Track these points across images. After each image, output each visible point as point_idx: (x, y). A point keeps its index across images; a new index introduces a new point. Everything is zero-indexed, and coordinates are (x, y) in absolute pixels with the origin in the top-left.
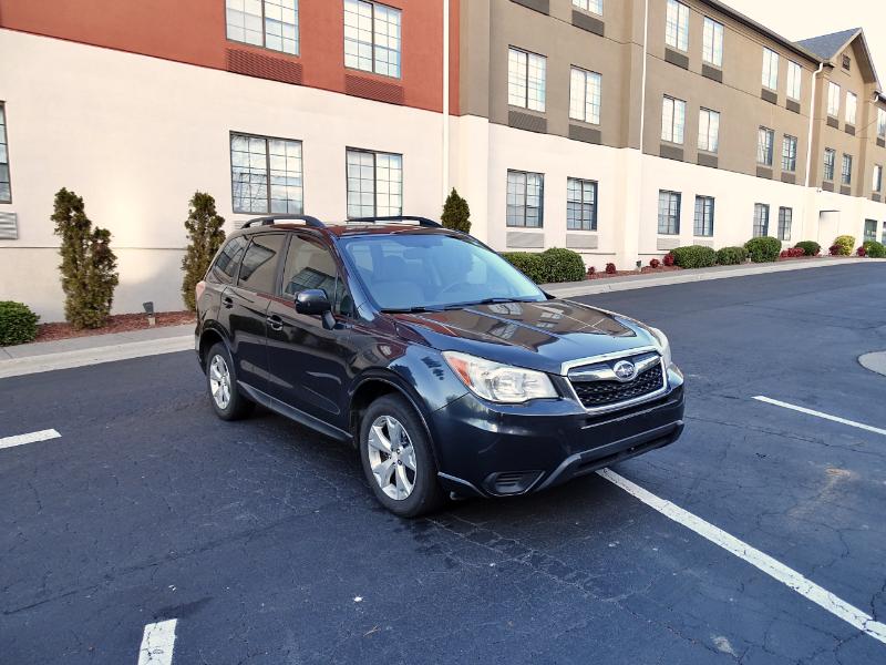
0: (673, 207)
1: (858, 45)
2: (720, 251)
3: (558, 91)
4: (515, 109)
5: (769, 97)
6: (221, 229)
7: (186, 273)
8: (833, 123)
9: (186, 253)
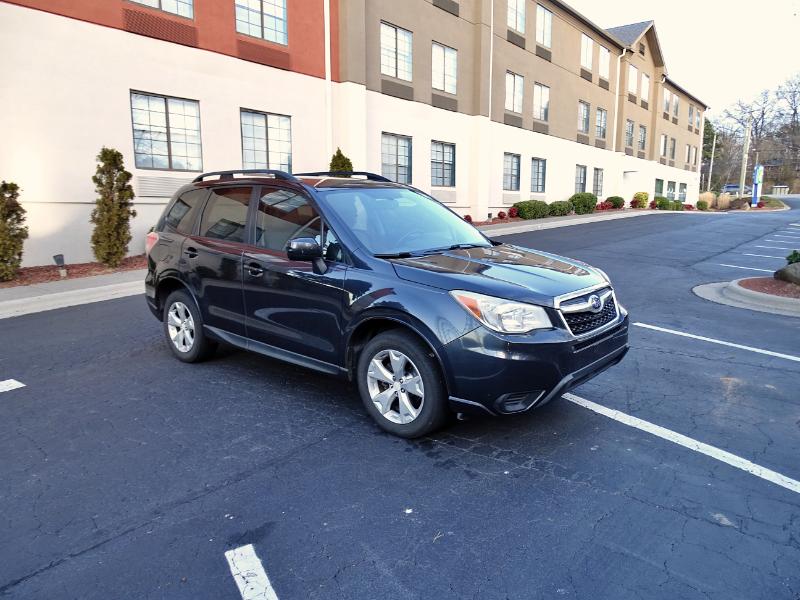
0: (515, 167)
1: (651, 35)
2: (552, 205)
3: (422, 63)
4: (388, 79)
5: (586, 75)
6: (128, 184)
7: (94, 226)
8: (632, 99)
9: (95, 207)
